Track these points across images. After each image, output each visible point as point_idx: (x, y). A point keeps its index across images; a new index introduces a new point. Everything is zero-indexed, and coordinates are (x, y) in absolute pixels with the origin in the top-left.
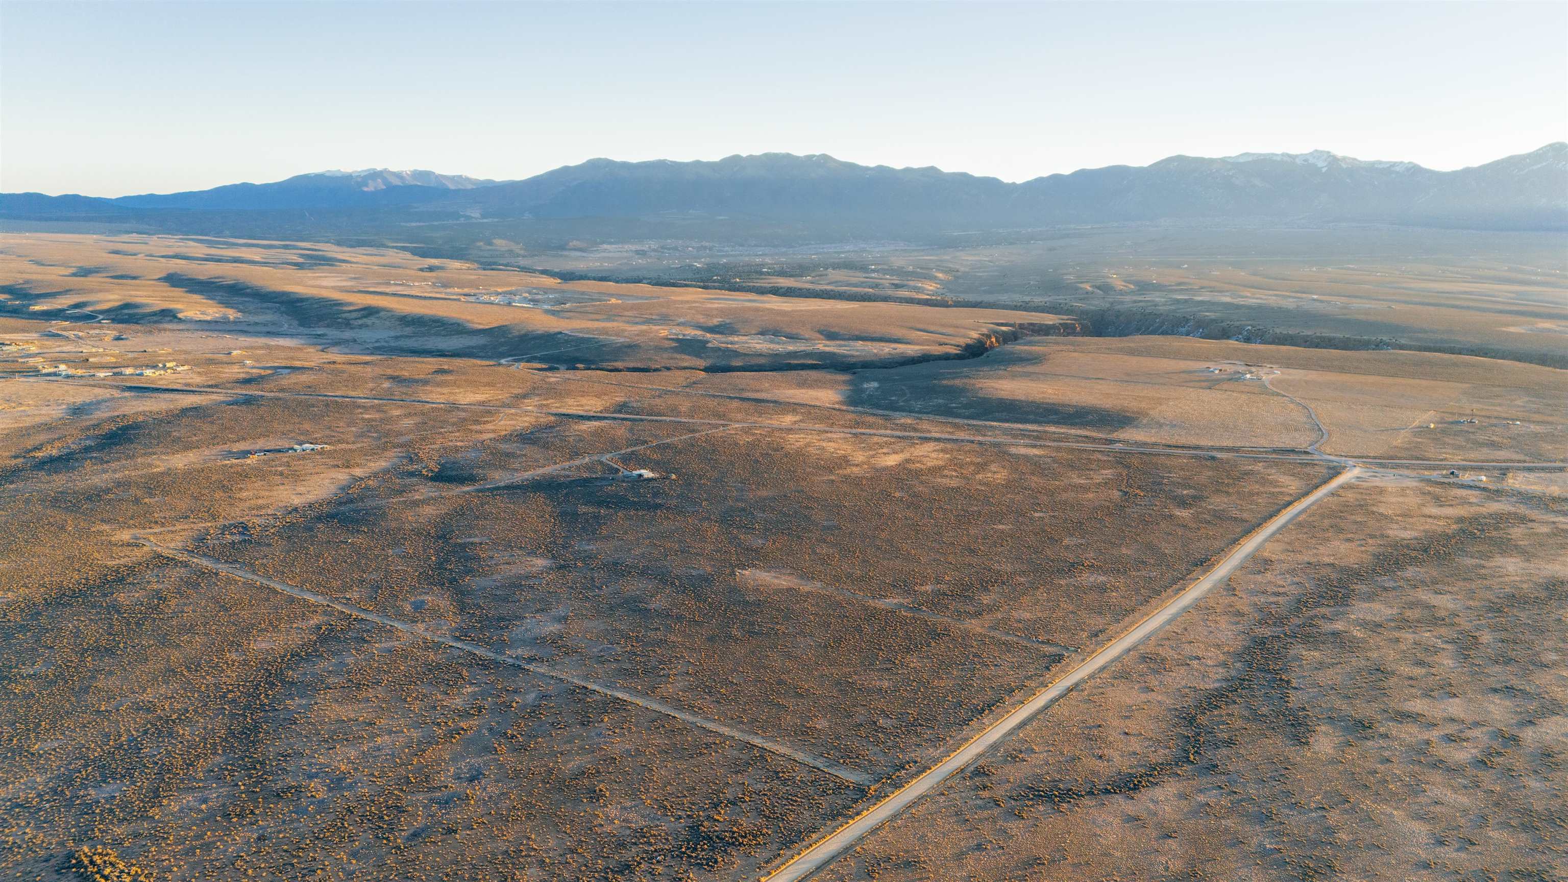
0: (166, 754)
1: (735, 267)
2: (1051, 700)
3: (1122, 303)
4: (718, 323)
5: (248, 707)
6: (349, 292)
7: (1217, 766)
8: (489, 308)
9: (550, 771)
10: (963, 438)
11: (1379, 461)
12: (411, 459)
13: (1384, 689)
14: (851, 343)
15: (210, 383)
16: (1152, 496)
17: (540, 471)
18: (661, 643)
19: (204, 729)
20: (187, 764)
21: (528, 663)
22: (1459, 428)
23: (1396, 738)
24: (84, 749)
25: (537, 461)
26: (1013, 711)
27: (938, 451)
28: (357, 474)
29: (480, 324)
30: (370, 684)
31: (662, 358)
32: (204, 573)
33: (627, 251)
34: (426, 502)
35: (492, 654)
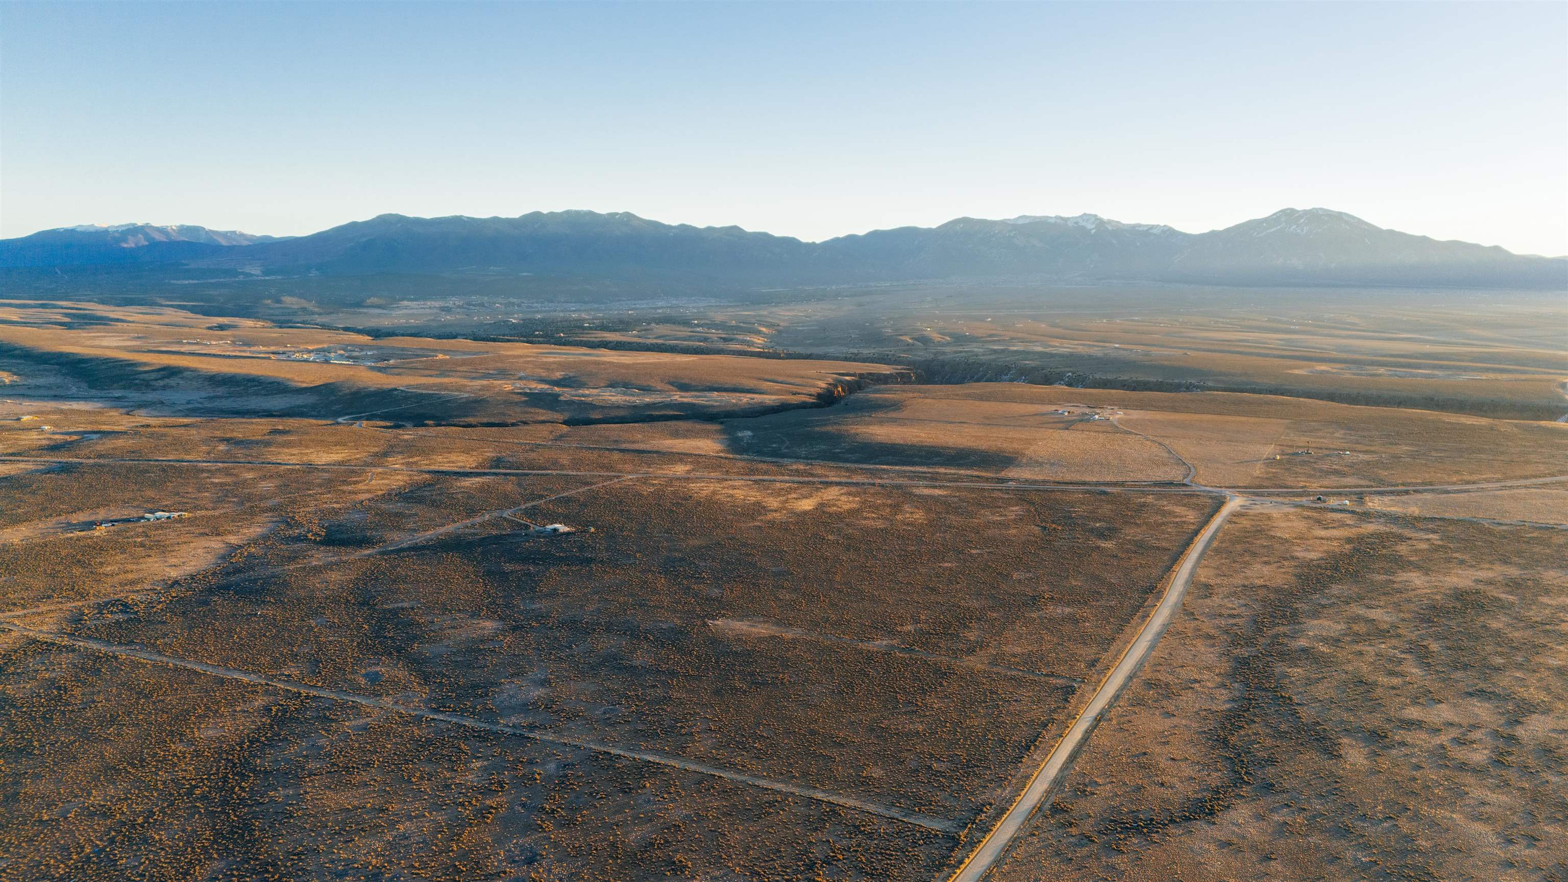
0: (150, 863)
1: (552, 322)
2: (1086, 732)
3: (944, 353)
4: (561, 377)
5: (225, 802)
6: (138, 352)
7: (1272, 785)
8: (306, 366)
9: (613, 845)
10: (863, 481)
11: (1252, 490)
12: (288, 524)
13: (1377, 700)
14: (708, 394)
15: (10, 451)
16: (1070, 530)
17: (442, 530)
18: (667, 699)
19: (183, 831)
20: (181, 873)
21: (531, 731)
22: (1299, 459)
23: (1413, 746)
24: (43, 867)
25: (431, 520)
26: (1057, 745)
27: (844, 494)
28: (232, 542)
29: (302, 382)
30: (360, 766)
31: (516, 413)
32: (98, 657)
33: (430, 308)
34: (329, 566)
35: (483, 725)
